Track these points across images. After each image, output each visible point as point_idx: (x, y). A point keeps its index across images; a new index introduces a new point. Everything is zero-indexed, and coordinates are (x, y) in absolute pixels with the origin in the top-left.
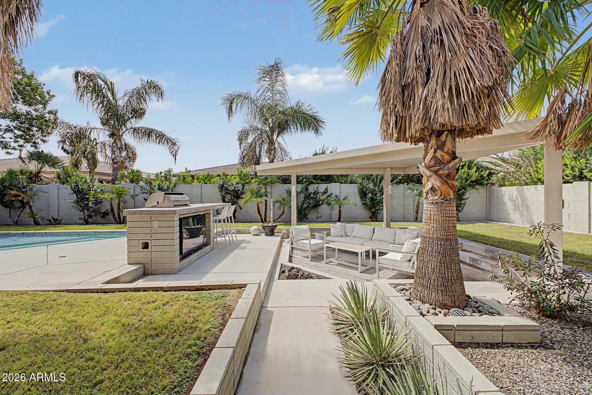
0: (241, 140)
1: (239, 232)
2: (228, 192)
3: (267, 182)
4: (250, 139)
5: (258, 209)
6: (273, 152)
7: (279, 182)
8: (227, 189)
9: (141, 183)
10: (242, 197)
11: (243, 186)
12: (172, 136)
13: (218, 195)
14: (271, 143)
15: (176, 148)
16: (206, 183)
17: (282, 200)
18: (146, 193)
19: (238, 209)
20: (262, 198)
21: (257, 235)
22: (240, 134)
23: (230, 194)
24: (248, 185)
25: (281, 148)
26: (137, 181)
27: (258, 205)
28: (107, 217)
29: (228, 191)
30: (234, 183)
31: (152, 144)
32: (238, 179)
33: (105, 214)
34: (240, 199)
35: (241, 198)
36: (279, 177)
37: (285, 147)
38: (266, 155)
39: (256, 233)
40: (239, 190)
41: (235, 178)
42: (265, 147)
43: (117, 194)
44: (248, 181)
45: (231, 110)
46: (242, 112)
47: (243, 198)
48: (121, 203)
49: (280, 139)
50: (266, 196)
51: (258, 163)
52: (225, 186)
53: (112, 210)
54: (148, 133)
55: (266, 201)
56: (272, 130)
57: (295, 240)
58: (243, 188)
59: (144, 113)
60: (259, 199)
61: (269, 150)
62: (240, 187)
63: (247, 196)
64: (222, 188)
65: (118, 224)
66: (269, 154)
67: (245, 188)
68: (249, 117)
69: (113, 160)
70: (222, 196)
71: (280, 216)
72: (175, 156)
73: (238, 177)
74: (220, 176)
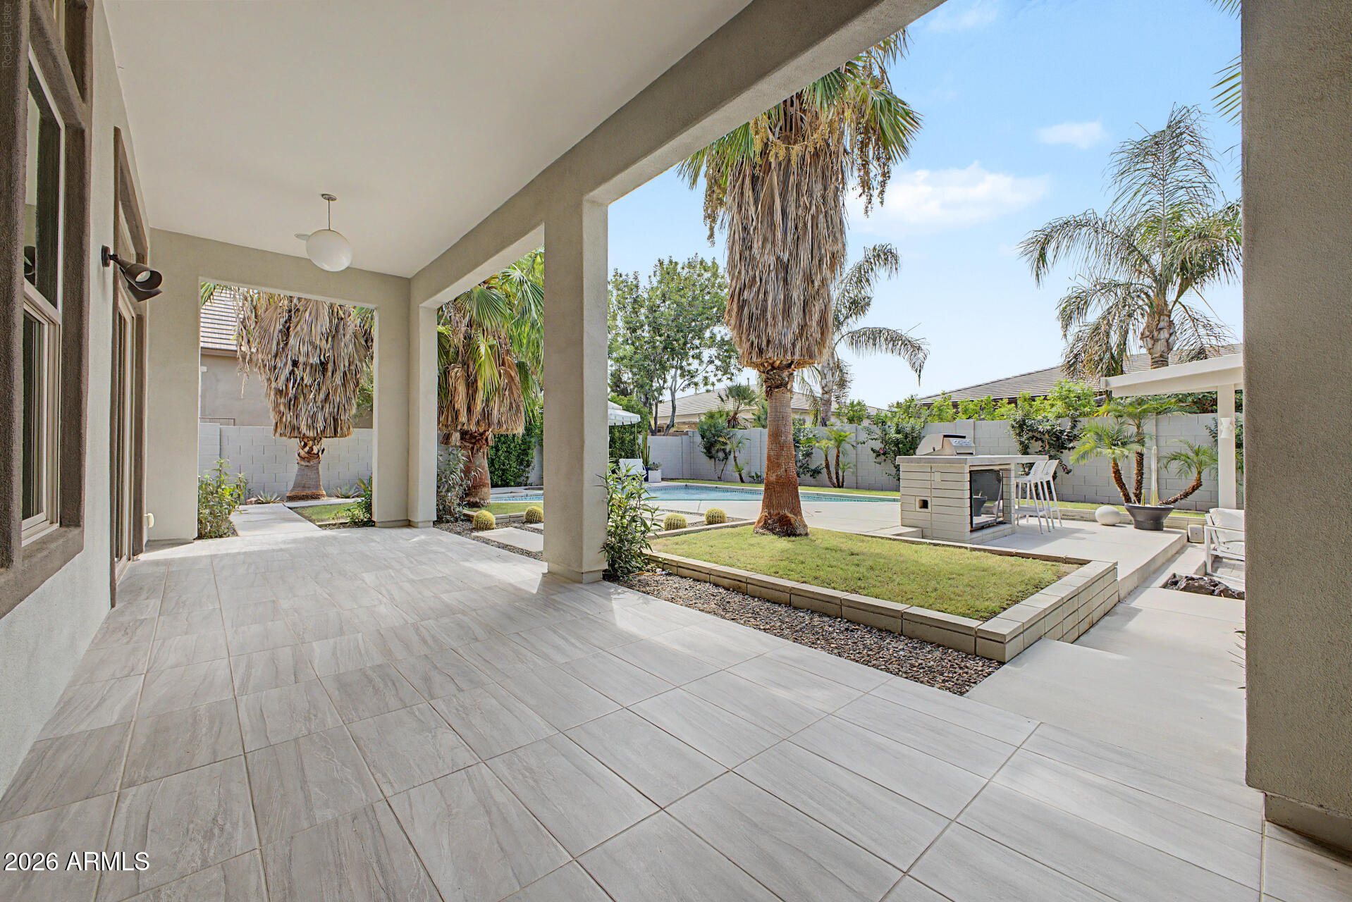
0: (1067, 318)
1: (1066, 517)
2: (1036, 436)
3: (1144, 411)
4: (1094, 314)
5: (1117, 473)
6: (1164, 334)
7: (1181, 409)
8: (1032, 430)
9: (866, 423)
10: (1071, 445)
11: (1075, 422)
12: (912, 335)
13: (1014, 442)
14: (1160, 312)
15: (921, 355)
16: (983, 419)
17: (1191, 454)
18: (876, 439)
19: (1061, 473)
20: (1128, 446)
21: (1114, 525)
22: (1064, 305)
23: (1041, 439)
24: (1086, 419)
25: (1193, 320)
26: (860, 419)
27: (1116, 465)
28: (819, 477)
29: (1035, 434)
30: (1049, 416)
31: (878, 353)
32: (1060, 407)
33: (816, 472)
34: (1066, 452)
35: (1069, 449)
36: (1181, 399)
37: (1209, 314)
38: (1140, 343)
39: (1110, 520)
40: (1064, 431)
41: (1052, 406)
42: (1140, 323)
43: (836, 440)
44: (1087, 409)
45: (1044, 261)
46: (1072, 256)
47: (1073, 448)
48: (841, 455)
49: (1189, 297)
50: (1141, 442)
51: (1115, 368)
52: (1029, 422)
53: (827, 466)
54: (873, 336)
55: (1141, 455)
56: (1162, 283)
57: (1222, 539)
58: (1074, 427)
59: (868, 304)
60: (1118, 451)
61: (1151, 332)
62: (1067, 425)
63: (1086, 443)
64: (1021, 426)
65: (835, 487)
66: (1150, 342)
67: (1079, 426)
68: (1092, 262)
69: (823, 388)
70: (1022, 443)
71: (1186, 495)
72: (919, 371)
73: (1059, 403)
74: (1016, 403)
